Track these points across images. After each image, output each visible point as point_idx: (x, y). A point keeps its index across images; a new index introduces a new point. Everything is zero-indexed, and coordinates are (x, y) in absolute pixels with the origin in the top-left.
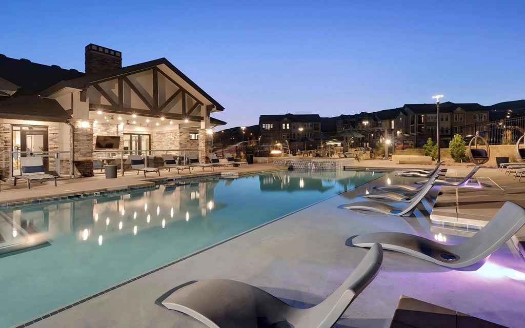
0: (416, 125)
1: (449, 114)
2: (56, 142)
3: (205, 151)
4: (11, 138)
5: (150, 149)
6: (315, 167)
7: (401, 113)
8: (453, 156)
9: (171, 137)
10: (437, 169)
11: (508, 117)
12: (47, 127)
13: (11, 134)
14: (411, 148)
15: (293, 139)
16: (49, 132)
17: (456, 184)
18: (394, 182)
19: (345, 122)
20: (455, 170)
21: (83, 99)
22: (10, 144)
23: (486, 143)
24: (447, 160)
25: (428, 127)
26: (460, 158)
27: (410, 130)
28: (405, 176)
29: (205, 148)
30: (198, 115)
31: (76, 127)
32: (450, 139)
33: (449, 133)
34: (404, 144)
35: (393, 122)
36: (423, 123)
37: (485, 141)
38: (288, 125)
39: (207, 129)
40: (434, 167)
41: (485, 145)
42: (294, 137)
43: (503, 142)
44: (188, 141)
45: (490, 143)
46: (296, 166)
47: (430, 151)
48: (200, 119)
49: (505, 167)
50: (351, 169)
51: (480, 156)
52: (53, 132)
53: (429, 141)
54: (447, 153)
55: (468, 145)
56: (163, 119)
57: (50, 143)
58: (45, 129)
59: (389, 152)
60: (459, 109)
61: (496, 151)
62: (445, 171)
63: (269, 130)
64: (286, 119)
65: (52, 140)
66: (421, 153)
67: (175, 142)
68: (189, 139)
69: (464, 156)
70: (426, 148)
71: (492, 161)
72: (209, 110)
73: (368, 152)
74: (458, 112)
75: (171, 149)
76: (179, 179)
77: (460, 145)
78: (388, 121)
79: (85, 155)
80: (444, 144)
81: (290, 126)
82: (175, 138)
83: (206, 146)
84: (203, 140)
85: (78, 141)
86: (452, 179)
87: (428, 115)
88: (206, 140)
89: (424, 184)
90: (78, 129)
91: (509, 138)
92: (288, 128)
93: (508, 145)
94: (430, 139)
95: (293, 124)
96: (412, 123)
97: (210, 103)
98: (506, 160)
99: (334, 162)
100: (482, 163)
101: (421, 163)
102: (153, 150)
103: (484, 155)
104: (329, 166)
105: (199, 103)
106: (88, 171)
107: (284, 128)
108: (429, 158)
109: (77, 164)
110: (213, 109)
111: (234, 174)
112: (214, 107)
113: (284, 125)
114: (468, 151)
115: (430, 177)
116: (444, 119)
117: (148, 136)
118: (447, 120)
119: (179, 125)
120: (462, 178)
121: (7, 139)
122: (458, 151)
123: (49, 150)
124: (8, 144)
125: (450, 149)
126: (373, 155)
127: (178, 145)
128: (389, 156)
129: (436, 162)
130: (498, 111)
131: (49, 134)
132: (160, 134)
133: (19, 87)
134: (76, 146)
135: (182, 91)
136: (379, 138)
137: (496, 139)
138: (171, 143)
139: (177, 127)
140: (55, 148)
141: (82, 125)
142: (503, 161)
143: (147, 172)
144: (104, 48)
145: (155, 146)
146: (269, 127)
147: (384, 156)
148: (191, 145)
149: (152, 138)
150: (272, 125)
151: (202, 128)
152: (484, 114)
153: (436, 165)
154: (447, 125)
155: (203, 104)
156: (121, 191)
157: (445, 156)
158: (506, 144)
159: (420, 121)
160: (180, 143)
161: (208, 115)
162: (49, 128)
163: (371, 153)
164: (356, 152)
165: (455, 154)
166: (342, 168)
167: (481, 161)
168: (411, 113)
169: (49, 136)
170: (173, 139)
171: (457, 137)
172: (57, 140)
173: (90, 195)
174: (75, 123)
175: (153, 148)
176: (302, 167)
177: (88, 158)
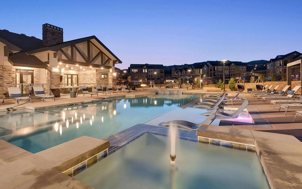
0: (212, 72)
1: (228, 67)
2: (37, 79)
3: (112, 84)
4: (15, 76)
5: (78, 83)
6: (169, 93)
7: (205, 66)
8: (230, 88)
9: (91, 77)
10: (224, 93)
11: (255, 69)
12: (33, 70)
13: (15, 74)
14: (211, 84)
15: (149, 78)
16: (34, 73)
17: (231, 99)
18: (203, 101)
19: (176, 69)
20: (232, 94)
21: (55, 57)
22: (15, 79)
23: (243, 82)
24: (228, 89)
25: (218, 73)
26: (233, 89)
27: (210, 75)
28: (211, 96)
29: (112, 82)
30: (108, 65)
31: (52, 71)
32: (229, 79)
33: (228, 77)
34: (208, 82)
35: (201, 70)
36: (216, 71)
37: (243, 81)
38: (146, 70)
39: (113, 73)
40: (223, 93)
41: (243, 83)
42: (149, 77)
43: (251, 82)
44: (100, 79)
45: (245, 82)
46: (159, 92)
47: (220, 85)
48: (109, 67)
49: (250, 93)
50: (186, 94)
51: (241, 88)
52: (36, 73)
53: (220, 81)
54: (228, 87)
55: (236, 83)
56: (91, 67)
57: (34, 79)
58: (32, 72)
59: (201, 86)
60: (233, 64)
61: (247, 86)
62: (227, 94)
63: (135, 73)
64: (145, 67)
65: (35, 78)
66: (216, 87)
67: (94, 79)
68: (100, 78)
69: (235, 88)
70: (218, 84)
71: (246, 90)
72: (114, 62)
73: (192, 86)
74: (233, 66)
75: (91, 83)
76: (108, 98)
77: (233, 83)
78: (199, 69)
79: (56, 86)
80: (227, 82)
81: (147, 71)
82: (93, 77)
83: (113, 82)
84: (111, 78)
85: (53, 78)
86: (230, 97)
87: (218, 67)
88: (113, 78)
89: (219, 99)
90: (53, 72)
91: (253, 80)
92: (146, 72)
93: (253, 83)
94: (220, 80)
95: (149, 70)
96: (211, 71)
97: (115, 59)
98: (251, 90)
99: (178, 91)
100: (242, 91)
101: (216, 91)
102: (80, 83)
103: (243, 88)
104: (176, 92)
105: (109, 59)
106: (57, 94)
107: (144, 72)
108: (220, 89)
109: (53, 90)
110: (116, 63)
111: (132, 96)
112: (117, 61)
113: (144, 70)
114: (236, 86)
115: (221, 96)
116: (226, 69)
117: (77, 76)
118: (227, 69)
119: (96, 70)
120: (234, 97)
121: (13, 77)
122: (232, 86)
123: (34, 83)
124: (14, 79)
125: (229, 85)
126: (194, 87)
127: (96, 81)
128: (202, 88)
129: (223, 90)
130: (251, 65)
131: (34, 74)
132: (84, 74)
133: (21, 49)
134: (52, 81)
135: (101, 53)
136: (194, 78)
137: (248, 80)
138: (91, 80)
139: (95, 71)
140: (37, 82)
141: (55, 70)
142: (250, 90)
143: (92, 94)
144: (54, 26)
145: (81, 81)
146: (135, 71)
147: (199, 88)
148: (102, 81)
149: (78, 77)
150: (137, 70)
151: (110, 72)
152: (244, 67)
153: (223, 92)
154: (227, 72)
155: (111, 60)
156: (89, 103)
157: (226, 88)
158: (252, 83)
159: (214, 70)
160: (97, 80)
161: (114, 65)
162: (34, 71)
163: (193, 86)
164: (186, 86)
165: (231, 87)
166: (182, 93)
167: (242, 90)
168: (210, 66)
169: (34, 75)
170: (92, 78)
171: (232, 79)
172: (38, 77)
173: (77, 104)
174: (51, 69)
175: (79, 82)
176: (163, 93)
177: (58, 88)
